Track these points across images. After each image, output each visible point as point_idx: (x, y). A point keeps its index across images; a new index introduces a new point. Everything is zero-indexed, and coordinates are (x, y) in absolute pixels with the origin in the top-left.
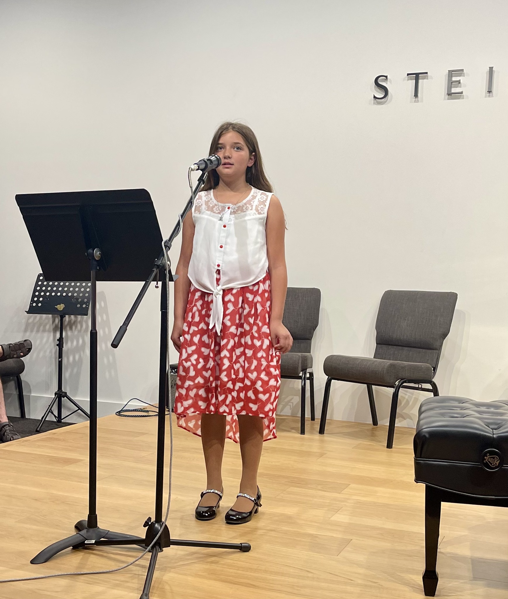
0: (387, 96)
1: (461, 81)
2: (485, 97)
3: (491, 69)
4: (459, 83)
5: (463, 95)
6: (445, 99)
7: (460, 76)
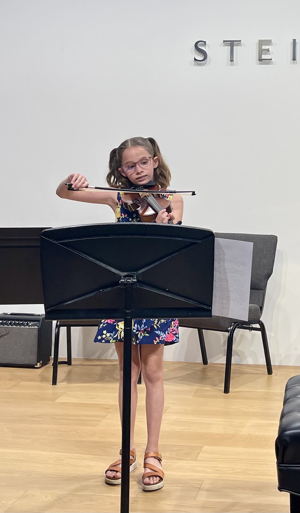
0: (207, 59)
1: (270, 50)
2: (291, 63)
3: (294, 41)
4: (268, 51)
6: (256, 64)
7: (269, 45)
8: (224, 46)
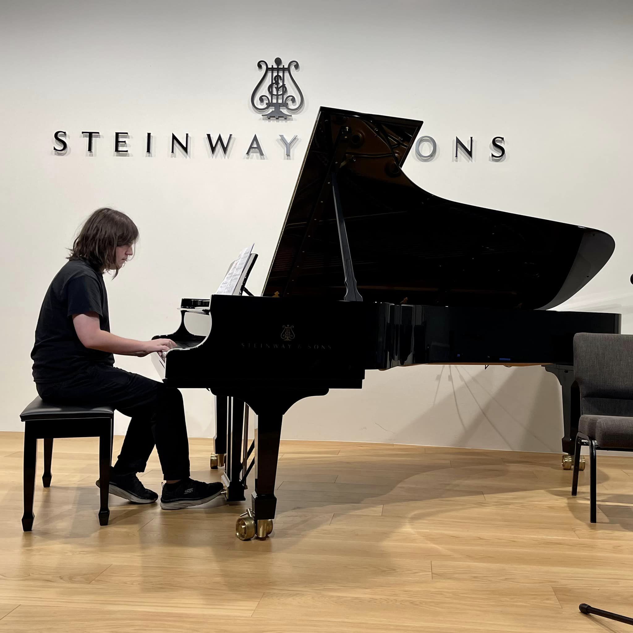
0: (66, 149)
2: (146, 157)
3: (149, 135)
4: (125, 143)
5: (129, 154)
6: (114, 156)
7: (125, 138)
8: (84, 137)
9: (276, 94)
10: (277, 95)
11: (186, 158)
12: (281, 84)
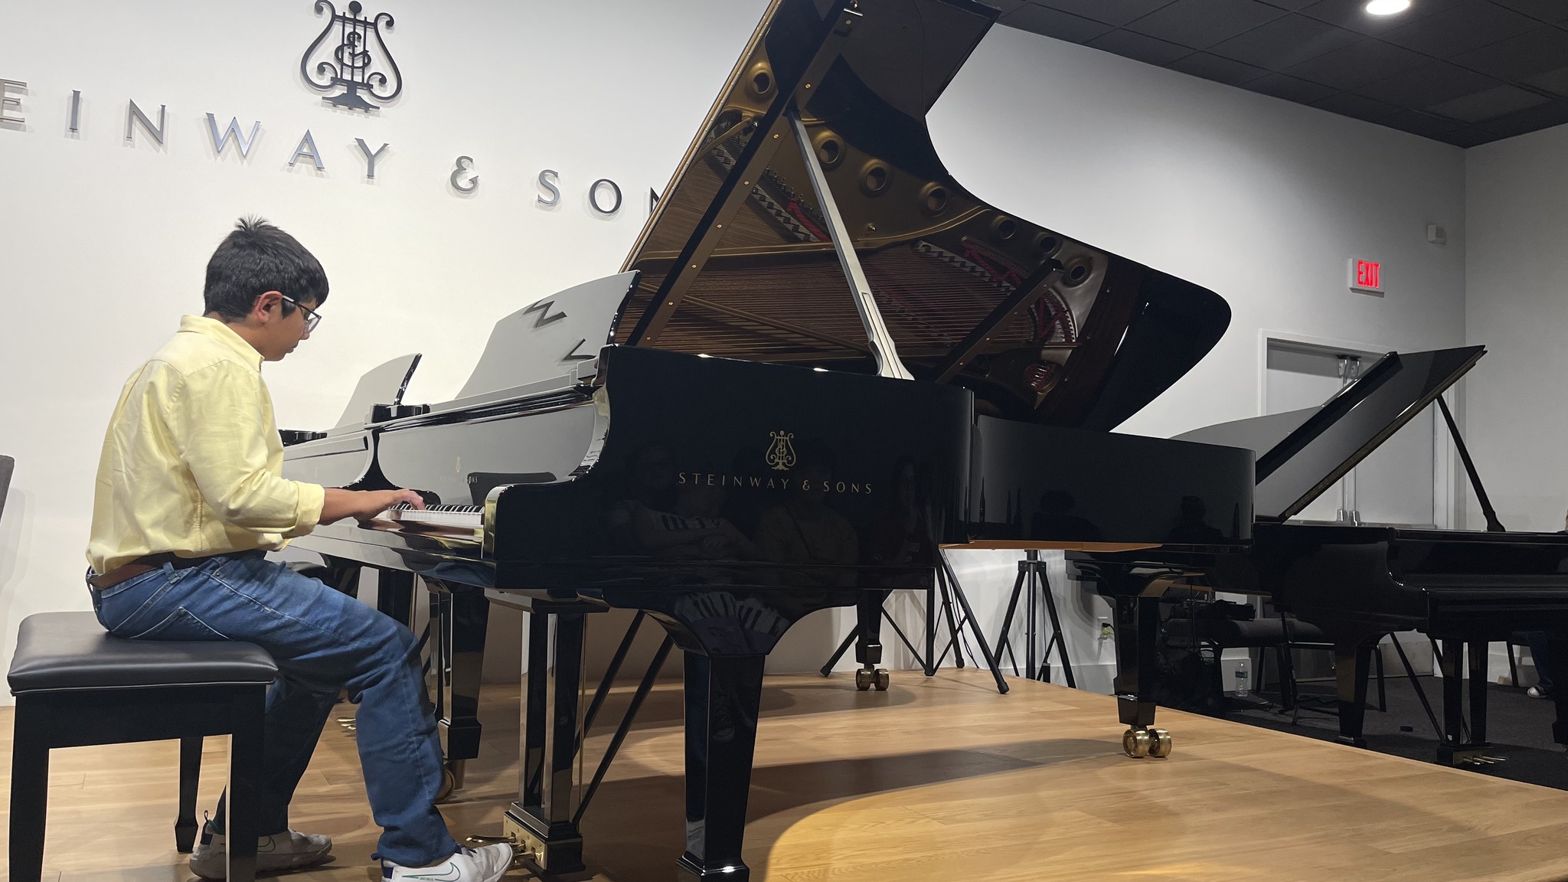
1: (21, 102)
2: (66, 136)
3: (76, 94)
4: (17, 104)
5: (25, 125)
7: (21, 93)
9: (351, 64)
10: (353, 67)
11: (158, 151)
12: (359, 49)
